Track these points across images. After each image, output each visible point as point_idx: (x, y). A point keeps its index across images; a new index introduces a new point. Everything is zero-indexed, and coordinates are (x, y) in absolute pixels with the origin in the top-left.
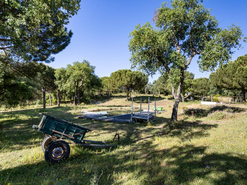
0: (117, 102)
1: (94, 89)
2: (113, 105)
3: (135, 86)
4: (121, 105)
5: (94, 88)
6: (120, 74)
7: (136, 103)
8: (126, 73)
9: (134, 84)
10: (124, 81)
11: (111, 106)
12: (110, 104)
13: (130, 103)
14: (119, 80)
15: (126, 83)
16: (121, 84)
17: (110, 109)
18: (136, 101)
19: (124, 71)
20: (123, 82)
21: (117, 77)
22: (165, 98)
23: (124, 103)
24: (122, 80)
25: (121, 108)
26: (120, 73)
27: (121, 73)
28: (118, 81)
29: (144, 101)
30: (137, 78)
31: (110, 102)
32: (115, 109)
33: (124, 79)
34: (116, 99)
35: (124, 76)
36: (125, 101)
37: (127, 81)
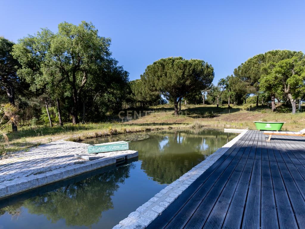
0: (159, 118)
1: (112, 90)
2: (151, 123)
3: (190, 87)
4: (166, 122)
5: (111, 88)
6: (163, 66)
7: (192, 118)
8: (174, 63)
9: (188, 82)
10: (171, 77)
11: (148, 125)
12: (147, 121)
13: (181, 118)
14: (161, 77)
15: (174, 81)
16: (165, 83)
17: (144, 129)
18: (190, 115)
19: (170, 59)
20: (169, 80)
21: (156, 72)
22: (241, 109)
23: (170, 119)
24: (166, 75)
25: (170, 127)
26: (162, 64)
27: (165, 64)
28: (159, 79)
29: (204, 114)
30: (194, 70)
31: (147, 119)
32: (158, 129)
33: (170, 73)
34: (156, 113)
35: (170, 68)
36: (172, 116)
37: (177, 76)
